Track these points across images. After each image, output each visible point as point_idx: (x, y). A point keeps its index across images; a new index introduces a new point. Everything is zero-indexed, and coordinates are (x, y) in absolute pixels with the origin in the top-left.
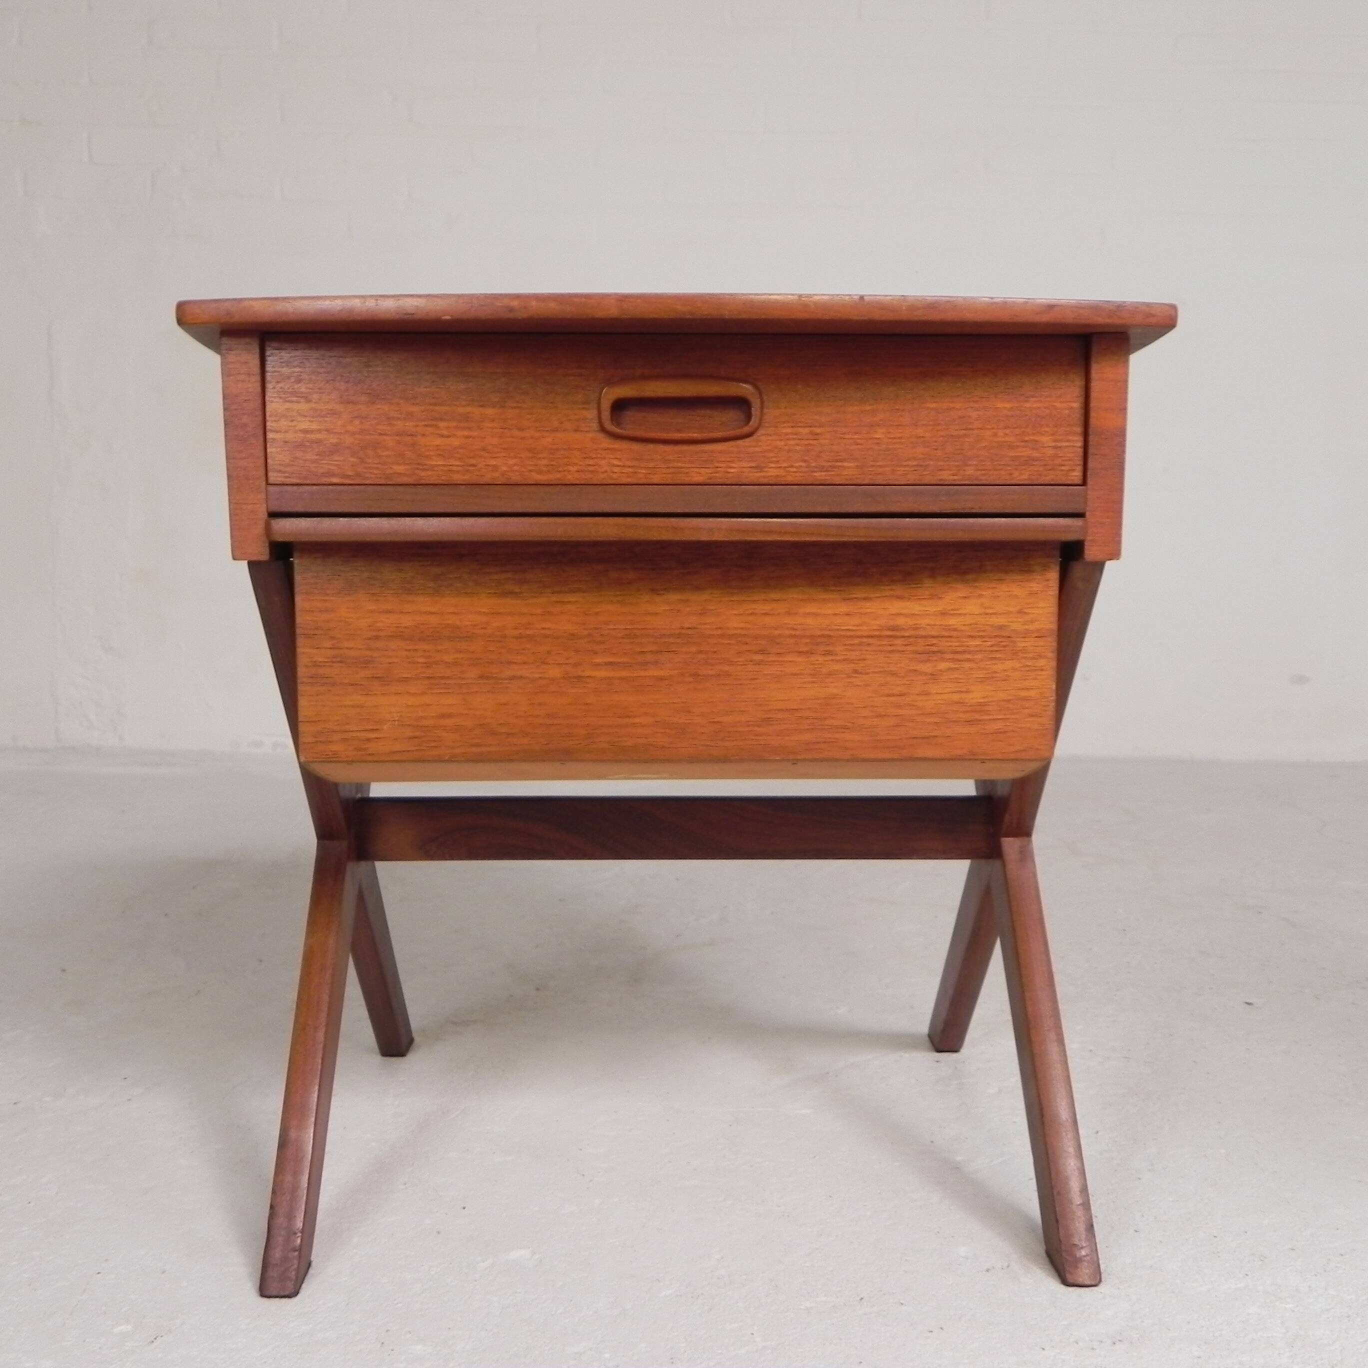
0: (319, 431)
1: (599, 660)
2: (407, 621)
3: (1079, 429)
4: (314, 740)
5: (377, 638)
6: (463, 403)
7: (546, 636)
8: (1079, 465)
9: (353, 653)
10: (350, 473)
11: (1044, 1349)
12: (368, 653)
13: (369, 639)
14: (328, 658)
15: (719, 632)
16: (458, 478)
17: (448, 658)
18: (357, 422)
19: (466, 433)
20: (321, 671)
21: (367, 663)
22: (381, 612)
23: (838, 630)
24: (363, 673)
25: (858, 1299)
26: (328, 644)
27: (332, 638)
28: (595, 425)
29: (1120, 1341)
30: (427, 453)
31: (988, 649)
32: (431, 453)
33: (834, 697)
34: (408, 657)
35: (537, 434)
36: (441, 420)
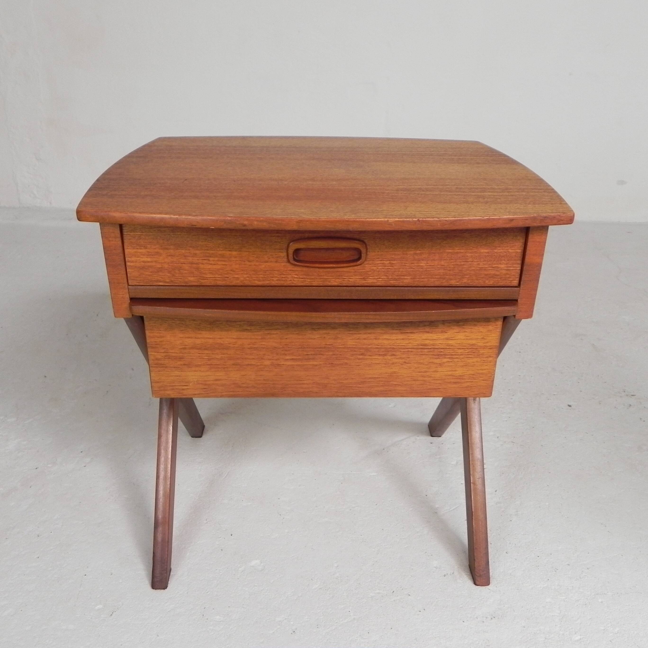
0: (152, 262)
1: (288, 357)
2: (198, 341)
3: (520, 262)
4: (159, 389)
5: (185, 349)
6: (221, 249)
7: (264, 348)
8: (518, 278)
9: (174, 355)
10: (168, 281)
11: (464, 622)
12: (181, 355)
13: (181, 349)
14: (163, 356)
15: (343, 346)
16: (220, 283)
17: (219, 357)
18: (170, 258)
19: (224, 263)
20: (160, 362)
21: (181, 358)
22: (185, 338)
23: (398, 346)
24: (179, 363)
25: (392, 592)
26: (163, 351)
27: (164, 348)
28: (285, 260)
29: (494, 617)
30: (204, 272)
31: (466, 353)
32: (206, 272)
33: (395, 372)
34: (199, 356)
35: (257, 264)
36: (210, 257)
